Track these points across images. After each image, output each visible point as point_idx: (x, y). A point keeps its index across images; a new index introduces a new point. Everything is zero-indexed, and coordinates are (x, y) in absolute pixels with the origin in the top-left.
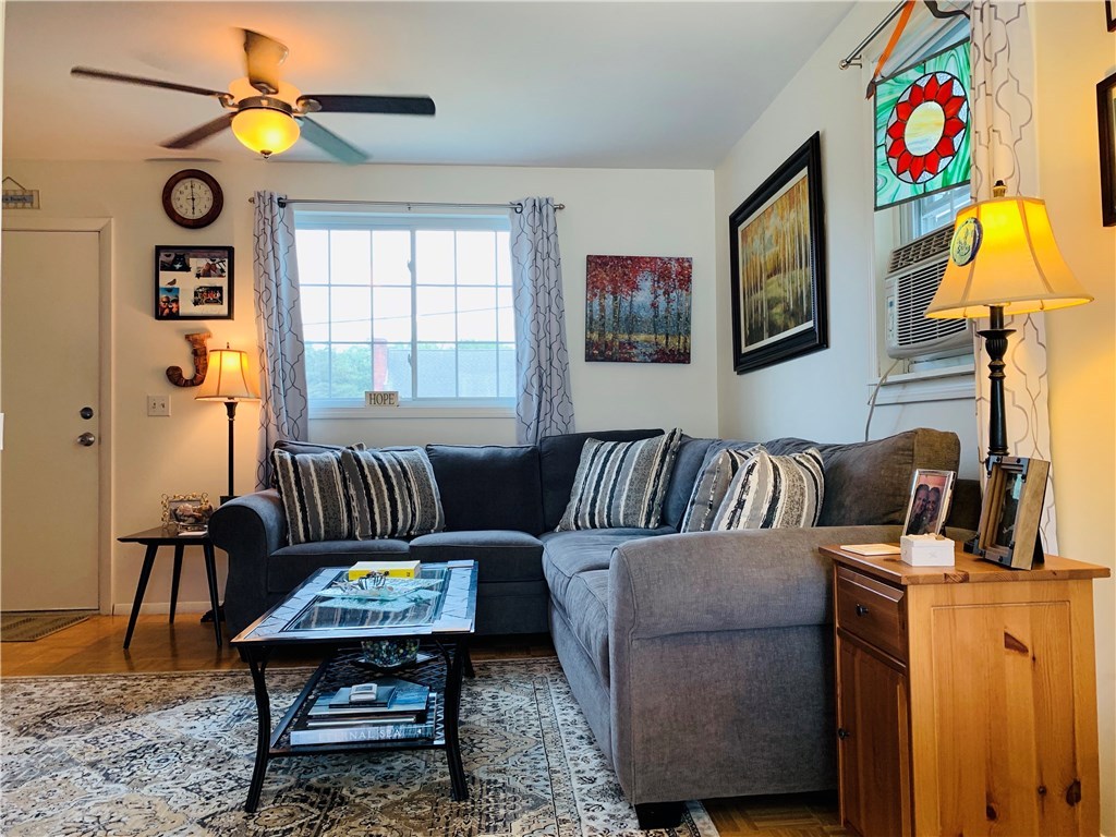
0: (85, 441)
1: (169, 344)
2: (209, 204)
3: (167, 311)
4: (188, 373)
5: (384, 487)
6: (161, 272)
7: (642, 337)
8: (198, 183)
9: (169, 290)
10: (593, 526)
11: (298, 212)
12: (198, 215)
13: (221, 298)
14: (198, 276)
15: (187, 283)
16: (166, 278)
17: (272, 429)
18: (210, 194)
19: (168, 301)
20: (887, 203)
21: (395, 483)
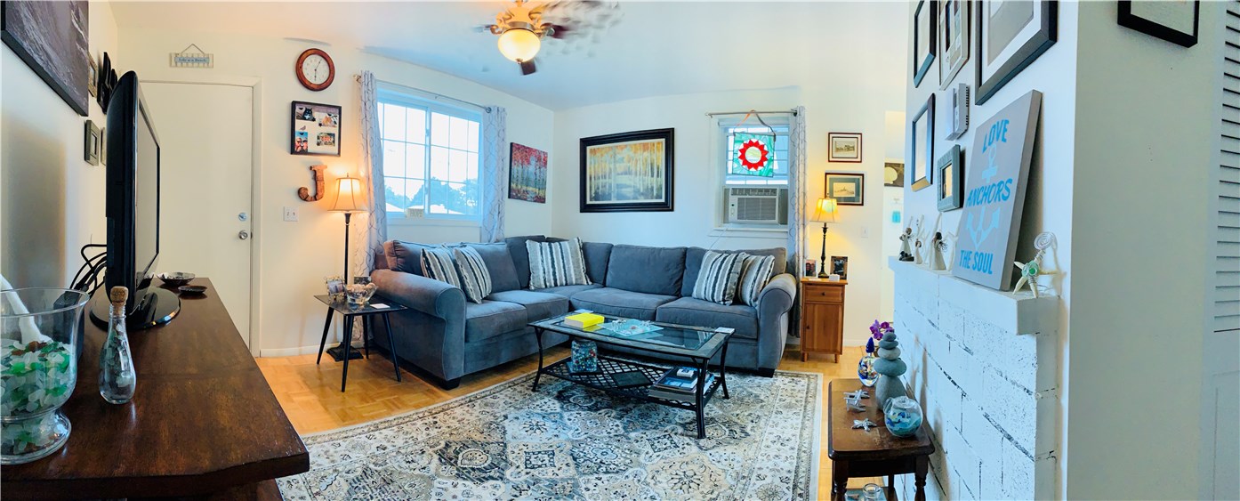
0: (242, 235)
1: (297, 171)
2: (326, 75)
3: (300, 148)
4: (311, 192)
7: (530, 189)
9: (302, 134)
10: (556, 285)
11: (378, 90)
12: (318, 82)
13: (334, 142)
14: (320, 125)
15: (310, 129)
16: (299, 124)
18: (327, 68)
19: (300, 142)
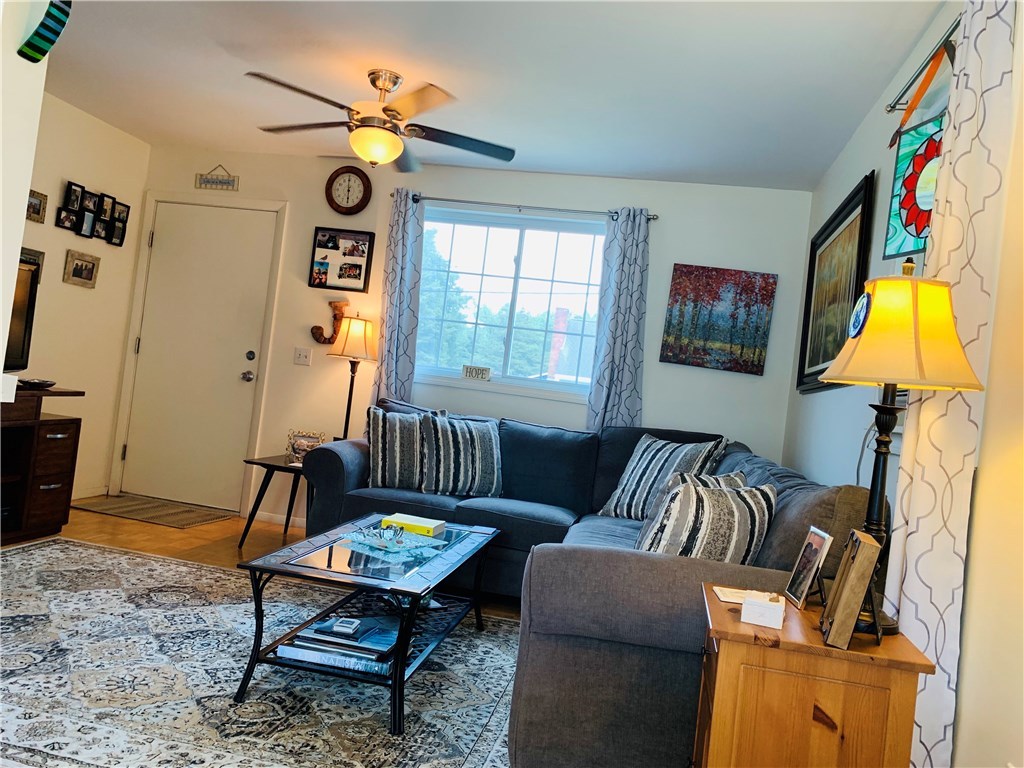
0: (246, 377)
1: (315, 308)
2: (360, 196)
3: (318, 280)
4: (327, 333)
5: (452, 451)
6: (317, 249)
7: (718, 345)
8: (354, 177)
9: (322, 264)
10: (630, 517)
11: (427, 206)
12: (351, 204)
13: (360, 274)
14: (344, 254)
15: (335, 259)
16: (320, 253)
17: (383, 387)
18: (361, 188)
19: (319, 273)
20: (894, 253)
21: (462, 449)
